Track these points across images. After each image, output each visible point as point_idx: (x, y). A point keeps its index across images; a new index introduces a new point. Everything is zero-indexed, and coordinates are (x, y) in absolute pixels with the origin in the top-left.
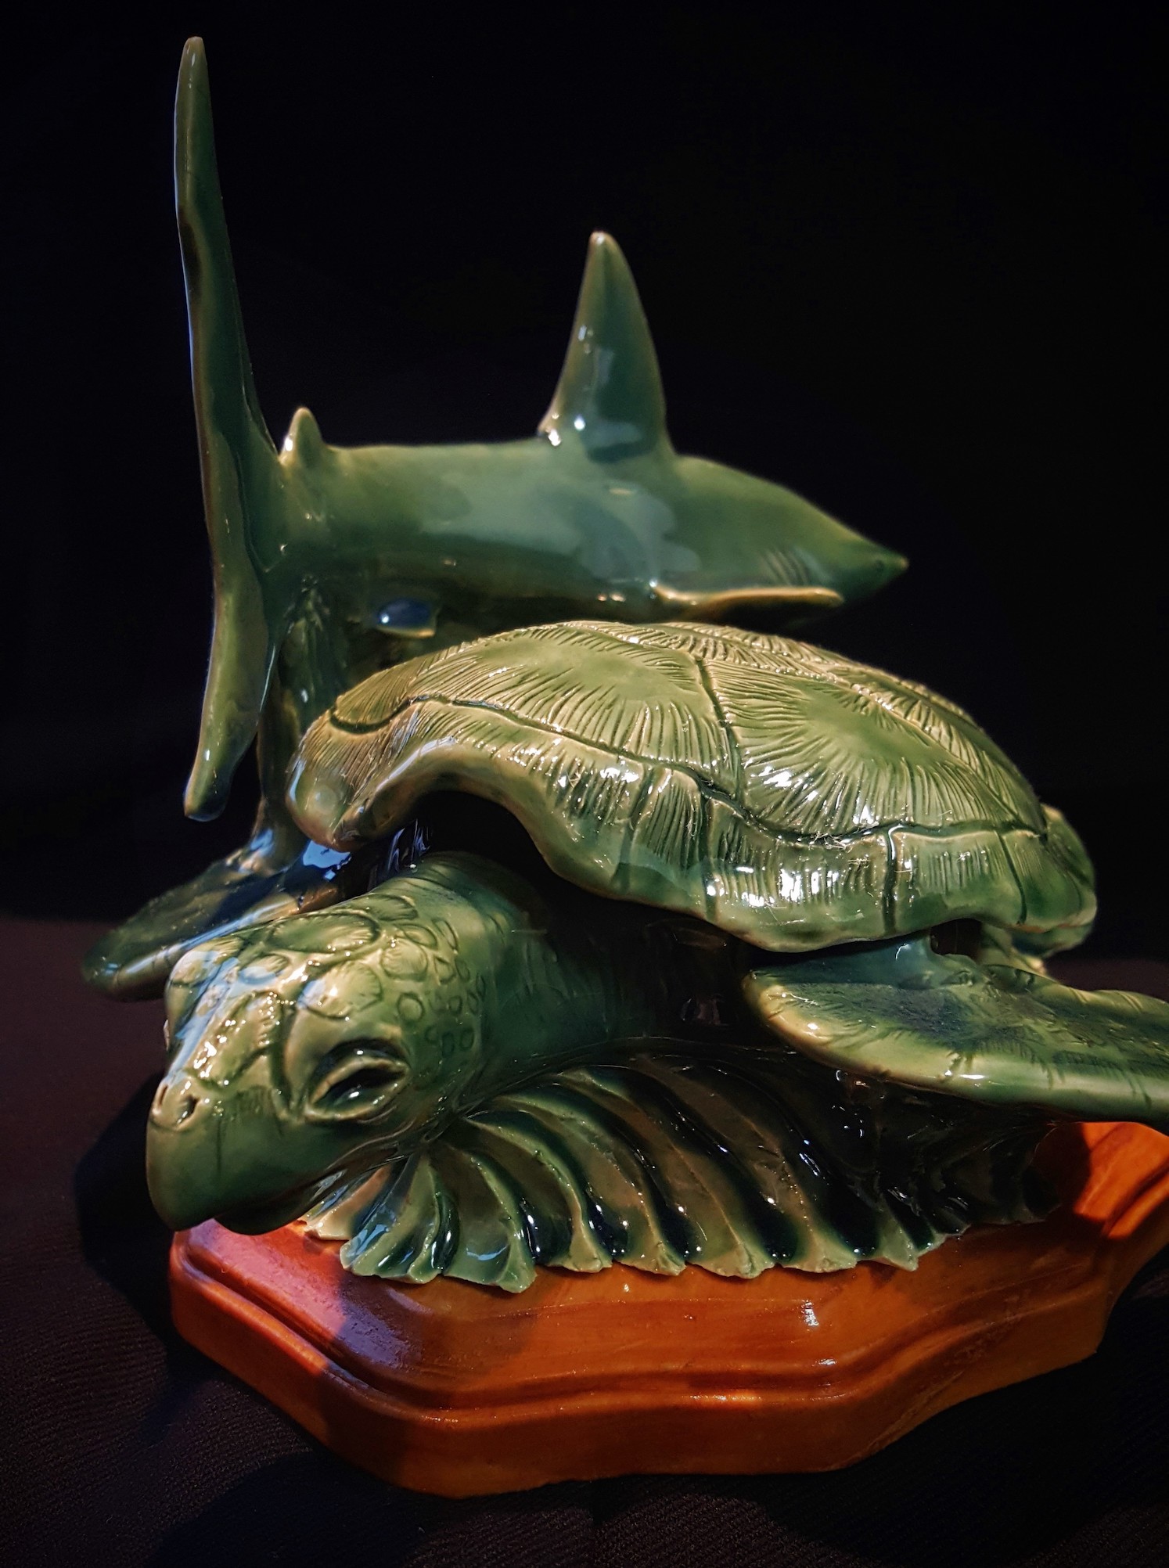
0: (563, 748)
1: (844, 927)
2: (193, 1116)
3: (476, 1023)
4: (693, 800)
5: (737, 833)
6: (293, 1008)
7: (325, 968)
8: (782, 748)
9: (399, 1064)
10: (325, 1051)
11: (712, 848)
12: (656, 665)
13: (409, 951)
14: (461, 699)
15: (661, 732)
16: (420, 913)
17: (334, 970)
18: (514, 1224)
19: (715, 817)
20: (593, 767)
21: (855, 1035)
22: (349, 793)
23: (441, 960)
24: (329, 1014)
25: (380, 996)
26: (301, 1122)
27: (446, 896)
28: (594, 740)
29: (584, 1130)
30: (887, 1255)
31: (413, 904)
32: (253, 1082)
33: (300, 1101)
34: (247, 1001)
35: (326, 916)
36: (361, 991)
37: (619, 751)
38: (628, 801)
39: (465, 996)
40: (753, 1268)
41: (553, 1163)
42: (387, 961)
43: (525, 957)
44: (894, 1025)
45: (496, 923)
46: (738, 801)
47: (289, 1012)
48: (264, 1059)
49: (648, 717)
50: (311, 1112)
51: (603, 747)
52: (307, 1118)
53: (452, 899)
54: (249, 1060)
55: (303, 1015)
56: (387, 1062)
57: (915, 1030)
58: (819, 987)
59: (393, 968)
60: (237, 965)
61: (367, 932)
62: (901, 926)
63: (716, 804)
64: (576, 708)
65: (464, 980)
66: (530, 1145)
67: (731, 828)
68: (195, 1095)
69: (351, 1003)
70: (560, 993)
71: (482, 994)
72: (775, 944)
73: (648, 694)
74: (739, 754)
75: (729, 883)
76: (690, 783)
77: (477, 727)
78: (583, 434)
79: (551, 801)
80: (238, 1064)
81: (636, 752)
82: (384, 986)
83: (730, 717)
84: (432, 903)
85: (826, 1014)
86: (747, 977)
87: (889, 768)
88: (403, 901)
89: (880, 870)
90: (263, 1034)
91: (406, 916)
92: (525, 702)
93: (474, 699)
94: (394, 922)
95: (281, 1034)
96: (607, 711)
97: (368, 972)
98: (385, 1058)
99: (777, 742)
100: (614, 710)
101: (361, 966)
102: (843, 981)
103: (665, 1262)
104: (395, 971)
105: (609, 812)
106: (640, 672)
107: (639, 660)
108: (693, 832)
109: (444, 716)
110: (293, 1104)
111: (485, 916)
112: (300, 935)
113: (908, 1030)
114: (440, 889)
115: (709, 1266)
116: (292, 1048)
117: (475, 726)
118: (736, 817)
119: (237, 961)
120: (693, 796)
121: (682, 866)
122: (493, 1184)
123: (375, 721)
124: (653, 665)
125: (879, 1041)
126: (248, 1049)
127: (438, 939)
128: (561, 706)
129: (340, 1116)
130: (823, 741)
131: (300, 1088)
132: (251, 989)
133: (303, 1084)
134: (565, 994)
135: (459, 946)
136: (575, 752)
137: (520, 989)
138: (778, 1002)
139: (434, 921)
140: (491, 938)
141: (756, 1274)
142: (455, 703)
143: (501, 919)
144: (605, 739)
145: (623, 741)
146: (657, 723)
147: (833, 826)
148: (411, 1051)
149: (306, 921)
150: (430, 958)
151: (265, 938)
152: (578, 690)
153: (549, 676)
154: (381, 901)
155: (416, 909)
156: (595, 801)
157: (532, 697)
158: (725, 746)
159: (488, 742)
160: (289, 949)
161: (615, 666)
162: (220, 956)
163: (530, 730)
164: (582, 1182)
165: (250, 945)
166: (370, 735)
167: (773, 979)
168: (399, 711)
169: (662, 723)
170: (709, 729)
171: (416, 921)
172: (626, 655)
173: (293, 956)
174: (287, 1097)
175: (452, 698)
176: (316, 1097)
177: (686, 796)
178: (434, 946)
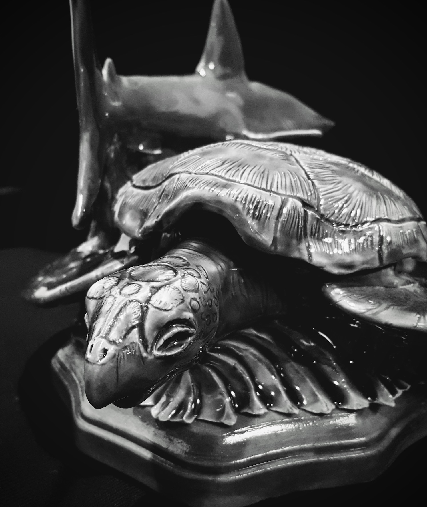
0: (247, 191)
1: (363, 263)
2: (106, 357)
3: (217, 311)
4: (301, 211)
5: (318, 225)
6: (147, 306)
7: (159, 288)
8: (333, 188)
9: (192, 329)
10: (162, 326)
11: (309, 231)
12: (277, 156)
13: (190, 280)
14: (197, 172)
15: (286, 183)
16: (190, 263)
17: (162, 289)
18: (225, 395)
19: (309, 218)
20: (260, 198)
21: (375, 309)
22: (144, 215)
23: (203, 283)
24: (163, 309)
25: (183, 300)
26: (152, 357)
27: (200, 256)
28: (259, 187)
29: (252, 354)
30: (381, 400)
31: (187, 260)
32: (131, 341)
33: (152, 349)
34: (125, 305)
35: (151, 266)
36: (176, 298)
37: (270, 191)
38: (275, 213)
39: (213, 299)
40: (328, 409)
41: (241, 369)
42: (183, 285)
43: (232, 281)
44: (391, 304)
45: (221, 267)
46: (318, 211)
47: (145, 308)
48: (136, 330)
49: (279, 176)
50: (156, 353)
51: (263, 189)
52: (154, 356)
53: (202, 257)
54: (129, 331)
55: (151, 310)
56: (188, 329)
57: (398, 306)
58: (355, 288)
59: (186, 287)
60: (118, 289)
61: (171, 271)
62: (385, 262)
63: (310, 212)
64: (249, 174)
65: (212, 292)
66: (231, 362)
67: (315, 223)
68: (106, 348)
69: (172, 304)
70: (244, 296)
71: (217, 297)
72: (336, 271)
73: (277, 168)
74: (317, 191)
75: (316, 246)
76: (299, 204)
77: (208, 183)
78: (214, 71)
79: (245, 213)
80: (124, 333)
81: (277, 191)
82: (184, 295)
83: (311, 176)
84: (194, 259)
85: (362, 300)
86: (324, 287)
87: (375, 196)
88: (182, 258)
89: (376, 239)
90: (134, 319)
91: (185, 265)
92: (227, 172)
93: (204, 172)
94: (181, 267)
95: (142, 318)
96: (262, 175)
97: (177, 289)
98: (187, 327)
99: (332, 186)
100: (265, 174)
101: (173, 287)
102: (363, 286)
103: (291, 409)
104: (187, 289)
105: (268, 217)
106: (271, 159)
107: (269, 154)
108: (301, 225)
109: (192, 179)
110: (149, 350)
111: (217, 264)
112: (143, 274)
113: (396, 305)
114: (196, 253)
115: (309, 409)
116: (148, 325)
117: (207, 183)
118: (318, 219)
119: (117, 287)
120: (300, 209)
121: (297, 239)
122: (216, 378)
123: (154, 184)
124: (276, 156)
125: (386, 311)
126: (128, 326)
127: (201, 275)
128: (243, 173)
129: (169, 354)
130: (349, 185)
131: (152, 342)
132: (127, 300)
133: (152, 341)
134: (246, 296)
135: (209, 277)
136: (252, 192)
137: (230, 295)
138: (339, 296)
139: (197, 266)
140: (220, 273)
141: (329, 412)
142: (195, 174)
143: (222, 264)
144: (264, 186)
145: (271, 187)
146: (284, 179)
147: (356, 221)
148: (196, 324)
149: (143, 268)
150: (199, 283)
151: (128, 276)
152: (248, 167)
153: (234, 161)
154: (173, 259)
155: (189, 262)
156: (262, 213)
157: (229, 170)
158: (312, 188)
159: (215, 189)
160: (140, 281)
161: (260, 157)
162: (109, 285)
163: (232, 184)
164: (253, 377)
165: (122, 280)
166: (152, 191)
167: (335, 286)
168: (167, 178)
169: (285, 179)
170: (304, 182)
171: (190, 267)
172: (263, 152)
173: (143, 284)
174: (146, 347)
175: (194, 172)
176: (159, 346)
177: (298, 210)
178: (200, 277)
